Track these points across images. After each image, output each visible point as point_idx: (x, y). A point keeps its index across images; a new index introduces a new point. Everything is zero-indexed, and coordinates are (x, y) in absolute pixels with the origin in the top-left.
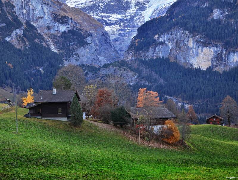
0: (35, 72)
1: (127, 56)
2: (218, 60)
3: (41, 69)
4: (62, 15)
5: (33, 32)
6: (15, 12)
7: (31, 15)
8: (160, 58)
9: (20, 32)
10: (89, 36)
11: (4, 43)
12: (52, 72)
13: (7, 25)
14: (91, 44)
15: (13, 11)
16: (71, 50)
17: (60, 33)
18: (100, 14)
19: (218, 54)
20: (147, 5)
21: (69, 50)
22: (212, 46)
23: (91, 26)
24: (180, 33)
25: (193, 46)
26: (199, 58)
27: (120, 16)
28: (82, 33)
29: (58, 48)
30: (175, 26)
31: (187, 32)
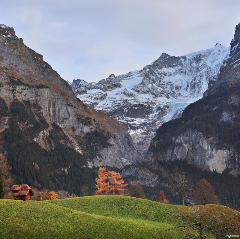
0: (60, 173)
1: (147, 157)
2: (232, 163)
3: (66, 170)
4: (86, 116)
5: (59, 133)
6: (42, 113)
7: (57, 116)
8: (178, 159)
9: (46, 132)
10: (112, 138)
11: (32, 143)
12: (76, 173)
13: (34, 126)
14: (113, 145)
15: (40, 112)
16: (95, 151)
17: (84, 134)
18: (125, 118)
19: (232, 157)
20: (167, 110)
21: (93, 151)
22: (225, 148)
23: (114, 128)
24: (195, 135)
25: (208, 148)
26: (215, 160)
27: (143, 120)
28: (104, 134)
29: (82, 149)
30: (190, 128)
31: (201, 134)
